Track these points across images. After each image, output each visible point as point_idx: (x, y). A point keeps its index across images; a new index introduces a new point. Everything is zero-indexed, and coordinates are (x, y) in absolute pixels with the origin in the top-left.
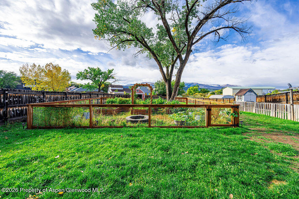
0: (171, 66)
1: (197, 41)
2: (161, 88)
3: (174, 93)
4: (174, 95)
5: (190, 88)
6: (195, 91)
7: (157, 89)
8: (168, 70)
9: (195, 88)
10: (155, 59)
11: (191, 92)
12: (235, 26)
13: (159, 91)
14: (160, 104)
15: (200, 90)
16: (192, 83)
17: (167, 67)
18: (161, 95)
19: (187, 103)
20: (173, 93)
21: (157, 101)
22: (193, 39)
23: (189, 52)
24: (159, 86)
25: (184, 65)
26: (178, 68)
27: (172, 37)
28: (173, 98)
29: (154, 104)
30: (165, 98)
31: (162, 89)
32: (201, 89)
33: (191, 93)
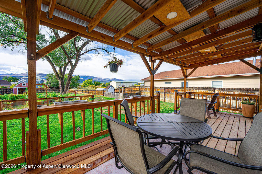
0: (63, 67)
1: (83, 54)
2: (54, 80)
3: (67, 88)
4: (67, 89)
5: (85, 81)
6: (90, 83)
7: (49, 81)
8: (61, 70)
9: (89, 81)
10: (48, 61)
11: (86, 84)
12: (106, 49)
13: (52, 84)
14: (54, 97)
15: (93, 83)
16: (88, 77)
17: (60, 68)
18: (54, 88)
19: (75, 95)
20: (65, 88)
21: (51, 94)
22: (80, 52)
23: (77, 60)
24: (52, 79)
25: (74, 69)
26: (70, 69)
27: (64, 48)
28: (66, 92)
29: (49, 97)
30: (59, 92)
31: (55, 82)
32: (94, 81)
33: (86, 86)
